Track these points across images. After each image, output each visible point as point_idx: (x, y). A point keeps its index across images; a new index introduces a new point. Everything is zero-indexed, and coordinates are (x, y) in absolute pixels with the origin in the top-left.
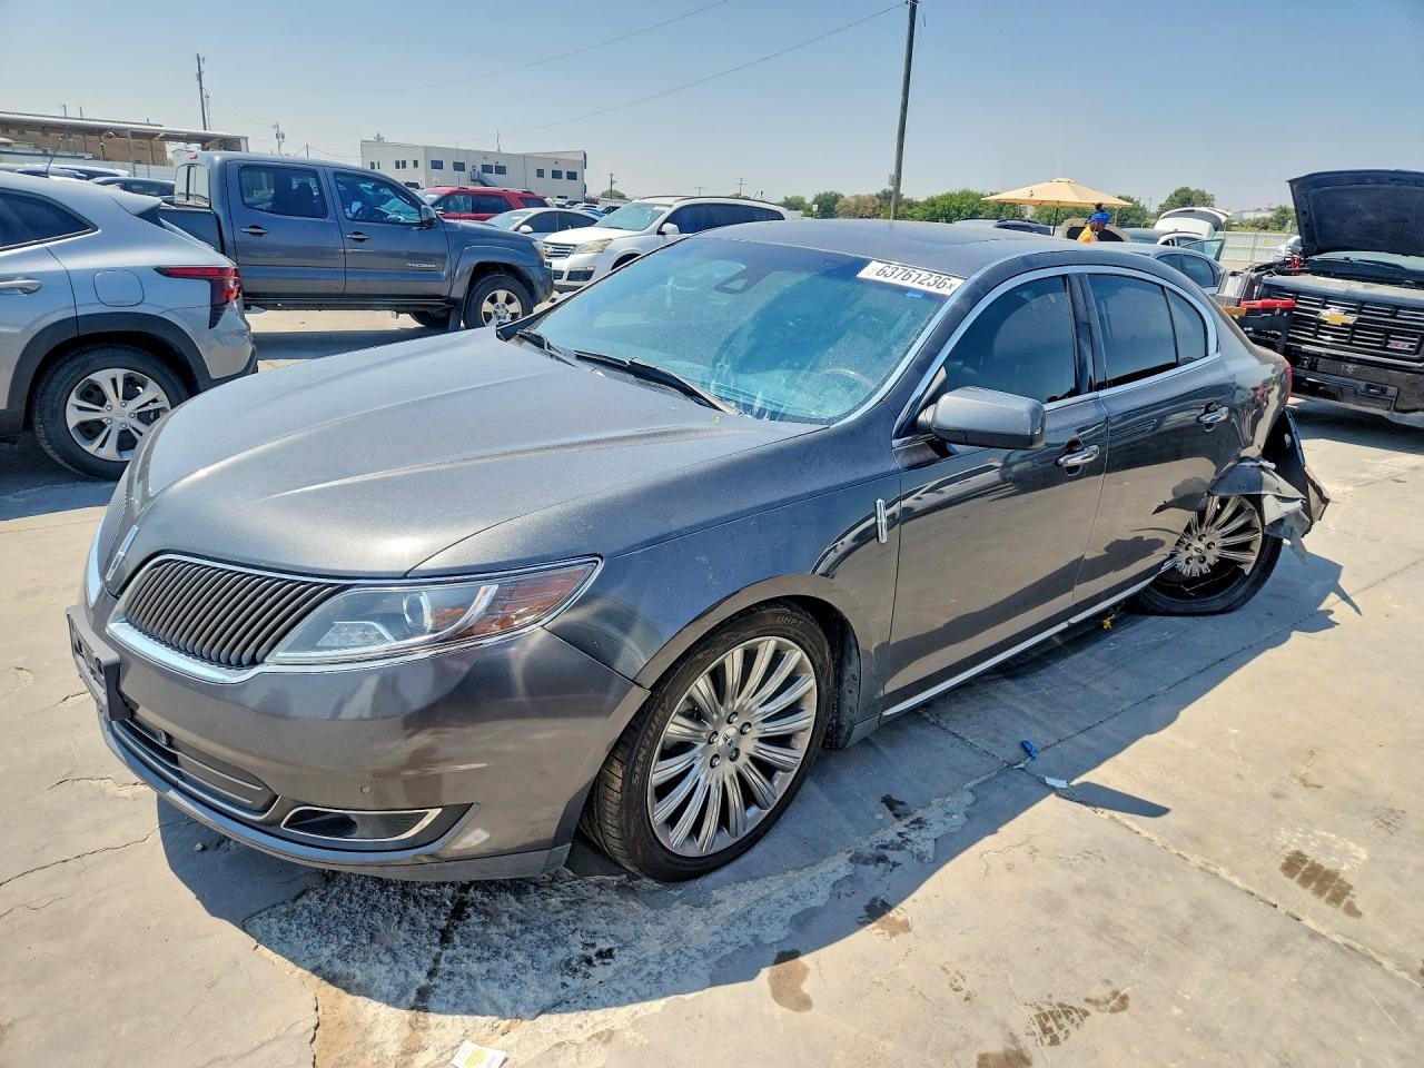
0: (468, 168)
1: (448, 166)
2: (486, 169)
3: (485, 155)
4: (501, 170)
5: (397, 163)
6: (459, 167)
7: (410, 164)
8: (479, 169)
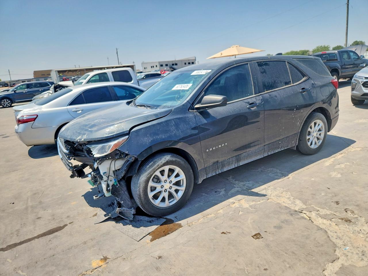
0: (169, 65)
1: (164, 65)
2: (173, 65)
3: (172, 61)
4: (176, 64)
5: (151, 67)
6: (167, 65)
7: (155, 66)
8: (171, 65)
